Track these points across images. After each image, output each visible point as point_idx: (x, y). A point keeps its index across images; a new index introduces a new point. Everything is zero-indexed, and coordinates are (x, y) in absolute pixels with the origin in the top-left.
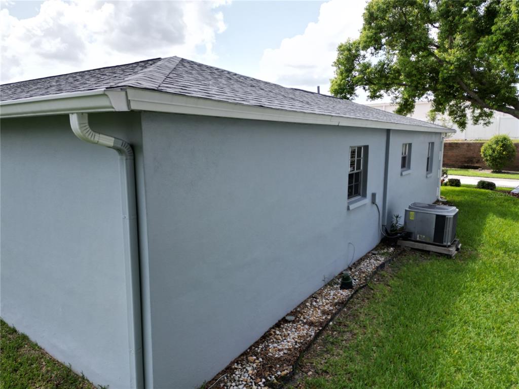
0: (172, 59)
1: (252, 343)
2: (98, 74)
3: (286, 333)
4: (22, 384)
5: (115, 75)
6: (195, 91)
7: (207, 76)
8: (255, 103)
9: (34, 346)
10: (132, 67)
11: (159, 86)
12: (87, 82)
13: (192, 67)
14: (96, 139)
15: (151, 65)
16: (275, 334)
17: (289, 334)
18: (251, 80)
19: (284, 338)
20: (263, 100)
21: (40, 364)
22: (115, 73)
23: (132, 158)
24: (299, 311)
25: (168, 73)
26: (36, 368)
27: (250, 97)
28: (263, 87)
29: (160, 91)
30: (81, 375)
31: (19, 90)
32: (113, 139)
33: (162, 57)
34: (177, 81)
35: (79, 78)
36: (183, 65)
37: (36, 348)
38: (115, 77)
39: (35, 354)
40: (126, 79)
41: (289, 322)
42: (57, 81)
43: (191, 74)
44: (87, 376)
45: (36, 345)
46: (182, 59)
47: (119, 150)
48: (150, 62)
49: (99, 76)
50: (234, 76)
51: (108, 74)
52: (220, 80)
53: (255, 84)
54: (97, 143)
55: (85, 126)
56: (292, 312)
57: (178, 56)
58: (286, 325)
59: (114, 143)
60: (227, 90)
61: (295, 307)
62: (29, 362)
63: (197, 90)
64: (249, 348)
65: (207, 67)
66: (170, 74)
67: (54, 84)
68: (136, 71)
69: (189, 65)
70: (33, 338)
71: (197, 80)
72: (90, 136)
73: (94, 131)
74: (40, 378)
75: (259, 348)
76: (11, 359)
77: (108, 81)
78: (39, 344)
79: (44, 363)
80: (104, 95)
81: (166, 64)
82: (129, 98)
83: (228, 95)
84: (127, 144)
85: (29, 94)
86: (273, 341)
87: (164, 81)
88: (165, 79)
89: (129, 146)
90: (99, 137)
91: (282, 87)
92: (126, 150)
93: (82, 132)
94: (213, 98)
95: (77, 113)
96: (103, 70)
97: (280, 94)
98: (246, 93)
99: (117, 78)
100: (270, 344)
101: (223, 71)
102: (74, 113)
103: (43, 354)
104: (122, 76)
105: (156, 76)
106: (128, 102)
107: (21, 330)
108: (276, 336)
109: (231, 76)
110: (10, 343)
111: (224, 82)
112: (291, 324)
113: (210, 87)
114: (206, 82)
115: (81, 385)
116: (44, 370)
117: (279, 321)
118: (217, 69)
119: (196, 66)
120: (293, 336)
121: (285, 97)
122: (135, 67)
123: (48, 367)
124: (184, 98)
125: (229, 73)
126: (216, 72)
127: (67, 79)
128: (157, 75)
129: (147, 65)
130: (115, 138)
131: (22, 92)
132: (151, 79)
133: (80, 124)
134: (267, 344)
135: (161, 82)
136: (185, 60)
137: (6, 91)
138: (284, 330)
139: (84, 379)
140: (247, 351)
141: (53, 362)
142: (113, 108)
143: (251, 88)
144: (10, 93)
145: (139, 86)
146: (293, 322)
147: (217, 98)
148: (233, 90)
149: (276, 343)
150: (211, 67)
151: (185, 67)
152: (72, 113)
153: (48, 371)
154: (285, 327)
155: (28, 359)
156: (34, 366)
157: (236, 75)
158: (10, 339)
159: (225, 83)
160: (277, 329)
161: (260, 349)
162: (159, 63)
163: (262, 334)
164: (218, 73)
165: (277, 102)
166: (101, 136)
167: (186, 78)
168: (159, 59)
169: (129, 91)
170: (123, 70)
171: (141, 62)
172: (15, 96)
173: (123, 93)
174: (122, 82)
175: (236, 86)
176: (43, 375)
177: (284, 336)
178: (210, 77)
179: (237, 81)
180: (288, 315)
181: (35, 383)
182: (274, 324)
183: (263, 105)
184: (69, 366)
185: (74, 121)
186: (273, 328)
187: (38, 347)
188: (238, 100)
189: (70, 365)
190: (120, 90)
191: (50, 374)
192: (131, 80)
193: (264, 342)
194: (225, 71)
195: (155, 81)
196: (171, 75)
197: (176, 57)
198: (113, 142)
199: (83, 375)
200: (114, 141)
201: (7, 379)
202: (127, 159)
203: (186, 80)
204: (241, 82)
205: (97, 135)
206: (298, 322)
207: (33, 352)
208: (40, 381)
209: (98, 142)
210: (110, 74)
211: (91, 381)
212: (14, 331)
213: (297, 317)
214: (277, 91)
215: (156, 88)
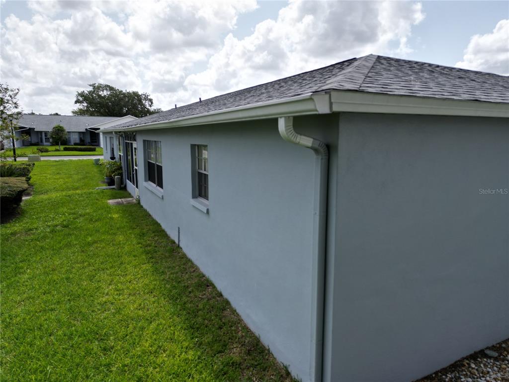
0: (368, 58)
1: (439, 368)
2: (299, 79)
3: (485, 369)
4: (225, 341)
5: (315, 79)
6: (398, 89)
7: (406, 71)
8: (468, 97)
9: (234, 312)
10: (329, 70)
11: (360, 87)
12: (291, 87)
13: (389, 63)
14: (298, 140)
15: (348, 66)
16: (470, 367)
17: (488, 372)
18: (458, 71)
19: (481, 375)
20: (478, 93)
21: (237, 328)
22: (315, 77)
23: (327, 157)
24: (504, 348)
25: (367, 72)
26: (235, 330)
27: (461, 90)
28: (474, 78)
29: (362, 92)
30: (267, 348)
31: (238, 98)
32: (312, 140)
33: (357, 57)
34: (377, 80)
35: (283, 84)
36: (380, 62)
37: (235, 313)
38: (316, 80)
39: (235, 319)
40: (328, 82)
41: (490, 358)
42: (266, 89)
43: (389, 70)
44: (272, 350)
45: (235, 311)
46: (379, 56)
47: (316, 151)
48: (346, 63)
49: (301, 81)
50: (437, 69)
51: (308, 78)
52: (421, 74)
53: (463, 74)
54: (298, 144)
55: (290, 129)
56: (493, 346)
57: (374, 54)
58: (485, 360)
59: (313, 143)
60: (431, 85)
61: (499, 341)
62: (230, 324)
63: (398, 87)
64: (435, 373)
65: (405, 61)
66: (368, 73)
67: (264, 91)
68: (334, 73)
69: (386, 62)
70: (234, 304)
71: (397, 76)
72: (293, 138)
73: (297, 133)
74: (237, 340)
75: (447, 376)
76: (218, 317)
77: (310, 85)
78: (237, 311)
79: (240, 328)
80: (310, 99)
81: (364, 63)
82: (332, 101)
83: (434, 90)
84: (323, 145)
85: (246, 101)
86: (467, 374)
87: (364, 81)
88: (365, 79)
89: (325, 147)
90: (300, 138)
91: (499, 76)
92: (322, 150)
93: (287, 134)
94: (418, 95)
95: (285, 117)
96: (303, 75)
97: (497, 85)
98: (454, 85)
99: (318, 82)
100: (462, 377)
101: (423, 64)
102: (282, 117)
103: (240, 321)
104: (321, 79)
105: (356, 77)
106: (331, 104)
107: (226, 295)
108: (470, 369)
109: (433, 68)
110: (218, 304)
111: (426, 75)
112: (492, 361)
113: (413, 83)
114: (406, 78)
115: (267, 357)
116: (240, 334)
117: (476, 353)
118: (416, 63)
119: (393, 62)
120: (494, 376)
121: (505, 87)
122: (332, 69)
123: (243, 332)
124: (386, 97)
125: (430, 65)
126: (415, 65)
127: (273, 86)
128: (356, 75)
129: (344, 66)
130: (313, 138)
131: (240, 100)
132: (351, 80)
133: (286, 126)
134: (457, 375)
135: (361, 82)
136: (382, 57)
137: (229, 99)
138: (482, 365)
139: (269, 351)
140: (431, 375)
141: (246, 329)
142: (317, 111)
143: (460, 80)
144: (232, 101)
145: (341, 88)
146: (496, 359)
147: (421, 94)
148: (439, 84)
149: (470, 377)
150: (410, 61)
151: (382, 64)
152: (281, 117)
153: (243, 336)
154: (484, 362)
155: (229, 321)
156: (233, 328)
157: (438, 66)
158: (217, 301)
159: (428, 76)
160: (473, 361)
161: (448, 378)
162: (356, 63)
163: (452, 362)
164: (418, 67)
165: (495, 94)
166: (302, 137)
167: (386, 76)
168: (355, 59)
169: (333, 94)
170: (321, 74)
171: (336, 64)
172: (237, 104)
173: (327, 96)
174: (324, 86)
175: (442, 79)
176: (239, 339)
177: (482, 373)
178: (410, 73)
179: (441, 74)
180: (488, 348)
181: (233, 343)
182: (468, 354)
183: (479, 99)
184: (258, 337)
185: (282, 124)
186: (466, 358)
187: (237, 313)
188: (447, 95)
189: (260, 337)
190: (324, 93)
191: (244, 340)
192: (333, 83)
193: (454, 371)
194: (425, 63)
195: (355, 81)
196: (370, 74)
197: (372, 55)
198: (311, 142)
199: (269, 349)
200: (313, 142)
201: (215, 333)
202: (322, 159)
203: (385, 78)
204: (446, 74)
205: (299, 136)
206: (503, 361)
207: (233, 316)
208: (236, 342)
209: (299, 142)
210: (310, 78)
211: (275, 356)
212: (221, 295)
213: (501, 354)
214: (493, 81)
215: (358, 89)
